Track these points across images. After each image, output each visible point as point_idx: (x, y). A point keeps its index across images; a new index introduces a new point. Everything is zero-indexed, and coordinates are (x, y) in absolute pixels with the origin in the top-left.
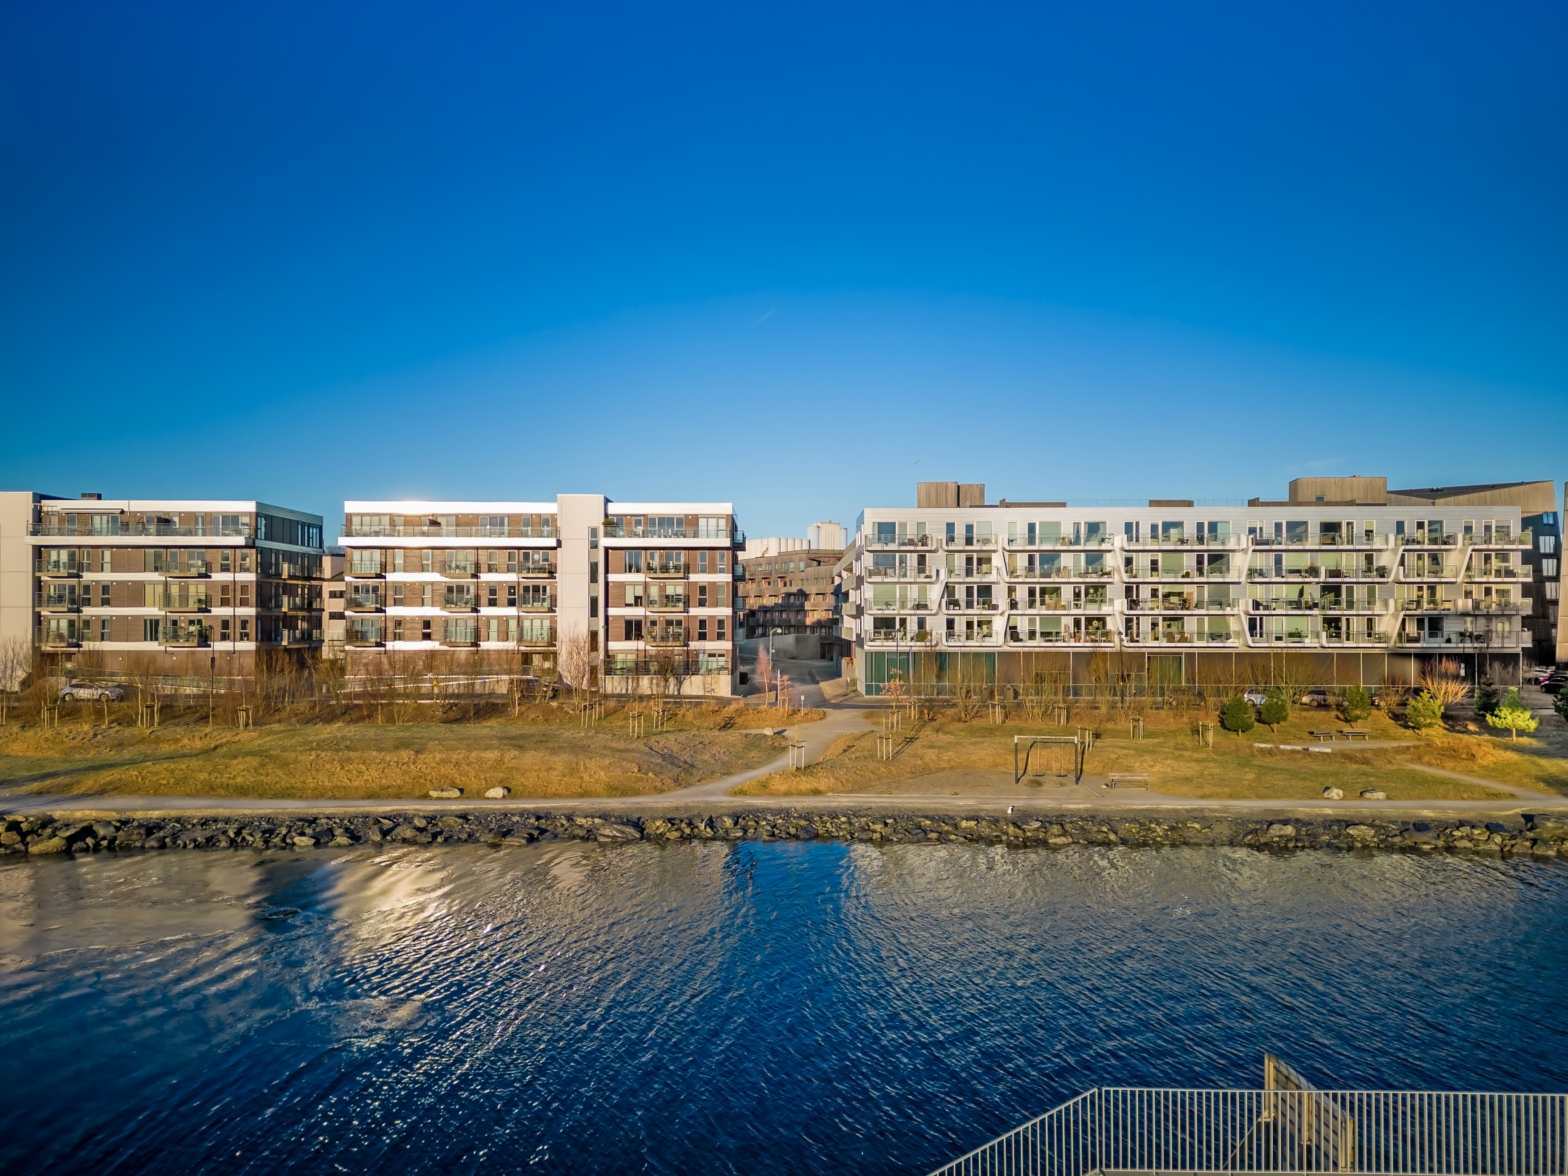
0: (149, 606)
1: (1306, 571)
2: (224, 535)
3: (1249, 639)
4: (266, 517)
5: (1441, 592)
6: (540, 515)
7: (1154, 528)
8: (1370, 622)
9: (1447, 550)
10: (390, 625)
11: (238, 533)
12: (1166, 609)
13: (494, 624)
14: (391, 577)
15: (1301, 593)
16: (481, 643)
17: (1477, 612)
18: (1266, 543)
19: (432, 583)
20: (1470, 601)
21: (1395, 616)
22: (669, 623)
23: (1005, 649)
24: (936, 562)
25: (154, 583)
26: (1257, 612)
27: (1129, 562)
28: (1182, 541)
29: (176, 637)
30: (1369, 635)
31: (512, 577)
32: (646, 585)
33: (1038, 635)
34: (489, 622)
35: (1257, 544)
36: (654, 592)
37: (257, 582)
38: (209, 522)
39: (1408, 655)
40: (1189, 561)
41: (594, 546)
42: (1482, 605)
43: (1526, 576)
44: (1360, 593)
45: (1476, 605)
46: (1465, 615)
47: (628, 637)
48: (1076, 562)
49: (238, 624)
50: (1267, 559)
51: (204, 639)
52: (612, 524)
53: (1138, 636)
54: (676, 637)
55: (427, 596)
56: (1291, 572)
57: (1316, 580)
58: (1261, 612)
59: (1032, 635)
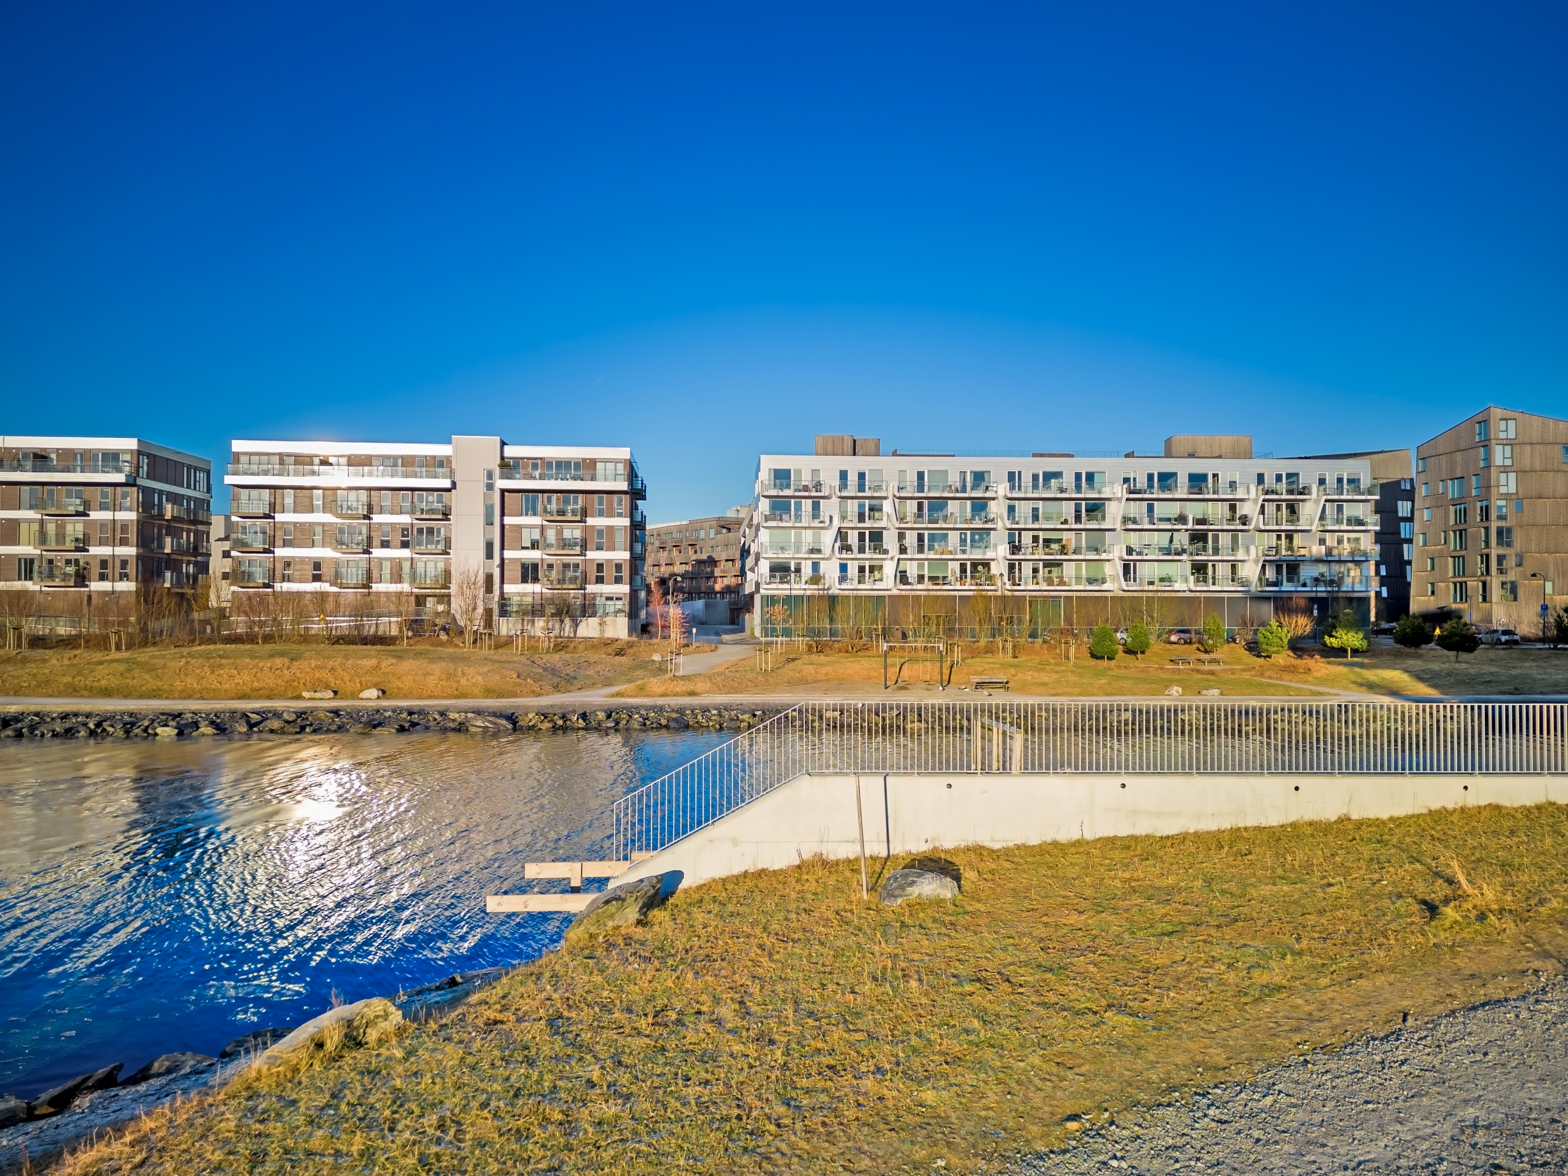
0: (24, 545)
1: (1176, 520)
2: (103, 472)
3: (1124, 584)
4: (149, 456)
5: (1298, 540)
6: (435, 457)
7: (1035, 477)
8: (1234, 567)
9: (1303, 501)
10: (279, 566)
11: (119, 470)
12: (1046, 554)
13: (387, 567)
14: (279, 517)
15: (1171, 541)
16: (374, 585)
17: (1330, 558)
18: (1139, 492)
19: (323, 525)
20: (1323, 548)
21: (1256, 561)
22: (566, 566)
23: (895, 592)
24: (830, 508)
25: (29, 521)
26: (1130, 557)
27: (1011, 509)
28: (1062, 490)
29: (51, 576)
30: (1233, 580)
31: (406, 519)
32: (542, 528)
33: (926, 579)
34: (381, 564)
35: (1131, 493)
36: (551, 535)
37: (138, 521)
38: (87, 459)
39: (1269, 598)
40: (1068, 509)
41: (490, 487)
42: (1335, 552)
43: (1375, 525)
44: (1225, 540)
45: (1329, 552)
46: (1319, 561)
47: (524, 580)
48: (963, 510)
49: (118, 564)
50: (1141, 508)
51: (81, 578)
52: (508, 467)
53: (1020, 580)
54: (573, 580)
55: (318, 538)
56: (1161, 520)
57: (1185, 527)
58: (1134, 557)
59: (921, 578)
